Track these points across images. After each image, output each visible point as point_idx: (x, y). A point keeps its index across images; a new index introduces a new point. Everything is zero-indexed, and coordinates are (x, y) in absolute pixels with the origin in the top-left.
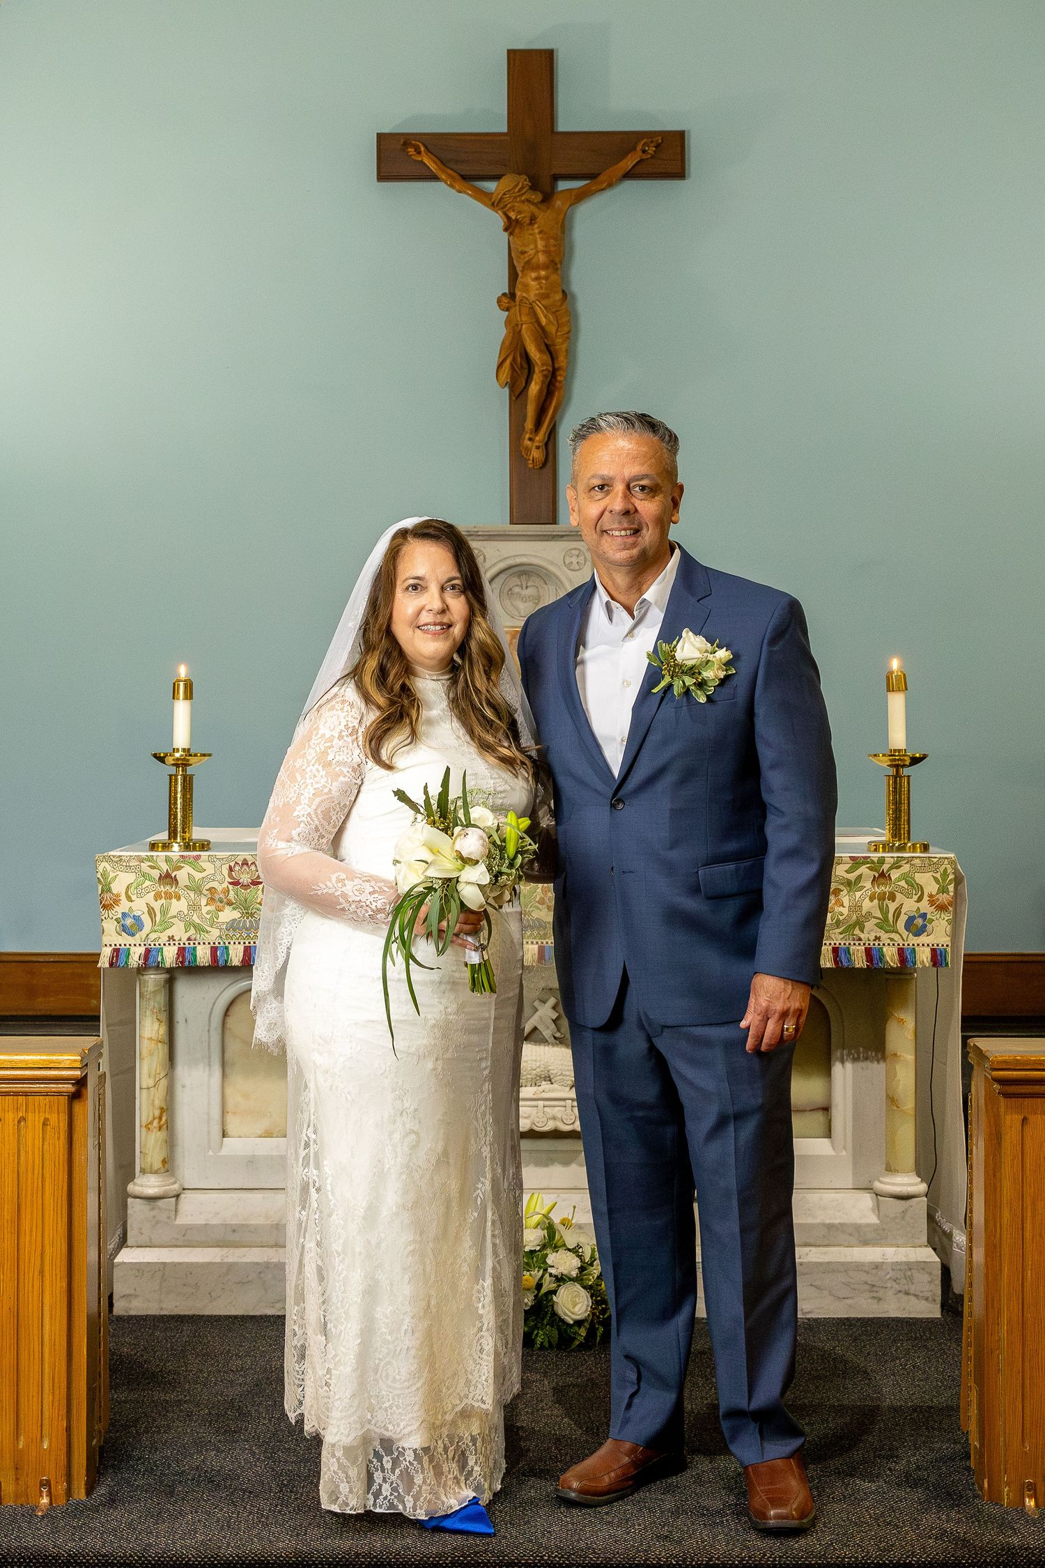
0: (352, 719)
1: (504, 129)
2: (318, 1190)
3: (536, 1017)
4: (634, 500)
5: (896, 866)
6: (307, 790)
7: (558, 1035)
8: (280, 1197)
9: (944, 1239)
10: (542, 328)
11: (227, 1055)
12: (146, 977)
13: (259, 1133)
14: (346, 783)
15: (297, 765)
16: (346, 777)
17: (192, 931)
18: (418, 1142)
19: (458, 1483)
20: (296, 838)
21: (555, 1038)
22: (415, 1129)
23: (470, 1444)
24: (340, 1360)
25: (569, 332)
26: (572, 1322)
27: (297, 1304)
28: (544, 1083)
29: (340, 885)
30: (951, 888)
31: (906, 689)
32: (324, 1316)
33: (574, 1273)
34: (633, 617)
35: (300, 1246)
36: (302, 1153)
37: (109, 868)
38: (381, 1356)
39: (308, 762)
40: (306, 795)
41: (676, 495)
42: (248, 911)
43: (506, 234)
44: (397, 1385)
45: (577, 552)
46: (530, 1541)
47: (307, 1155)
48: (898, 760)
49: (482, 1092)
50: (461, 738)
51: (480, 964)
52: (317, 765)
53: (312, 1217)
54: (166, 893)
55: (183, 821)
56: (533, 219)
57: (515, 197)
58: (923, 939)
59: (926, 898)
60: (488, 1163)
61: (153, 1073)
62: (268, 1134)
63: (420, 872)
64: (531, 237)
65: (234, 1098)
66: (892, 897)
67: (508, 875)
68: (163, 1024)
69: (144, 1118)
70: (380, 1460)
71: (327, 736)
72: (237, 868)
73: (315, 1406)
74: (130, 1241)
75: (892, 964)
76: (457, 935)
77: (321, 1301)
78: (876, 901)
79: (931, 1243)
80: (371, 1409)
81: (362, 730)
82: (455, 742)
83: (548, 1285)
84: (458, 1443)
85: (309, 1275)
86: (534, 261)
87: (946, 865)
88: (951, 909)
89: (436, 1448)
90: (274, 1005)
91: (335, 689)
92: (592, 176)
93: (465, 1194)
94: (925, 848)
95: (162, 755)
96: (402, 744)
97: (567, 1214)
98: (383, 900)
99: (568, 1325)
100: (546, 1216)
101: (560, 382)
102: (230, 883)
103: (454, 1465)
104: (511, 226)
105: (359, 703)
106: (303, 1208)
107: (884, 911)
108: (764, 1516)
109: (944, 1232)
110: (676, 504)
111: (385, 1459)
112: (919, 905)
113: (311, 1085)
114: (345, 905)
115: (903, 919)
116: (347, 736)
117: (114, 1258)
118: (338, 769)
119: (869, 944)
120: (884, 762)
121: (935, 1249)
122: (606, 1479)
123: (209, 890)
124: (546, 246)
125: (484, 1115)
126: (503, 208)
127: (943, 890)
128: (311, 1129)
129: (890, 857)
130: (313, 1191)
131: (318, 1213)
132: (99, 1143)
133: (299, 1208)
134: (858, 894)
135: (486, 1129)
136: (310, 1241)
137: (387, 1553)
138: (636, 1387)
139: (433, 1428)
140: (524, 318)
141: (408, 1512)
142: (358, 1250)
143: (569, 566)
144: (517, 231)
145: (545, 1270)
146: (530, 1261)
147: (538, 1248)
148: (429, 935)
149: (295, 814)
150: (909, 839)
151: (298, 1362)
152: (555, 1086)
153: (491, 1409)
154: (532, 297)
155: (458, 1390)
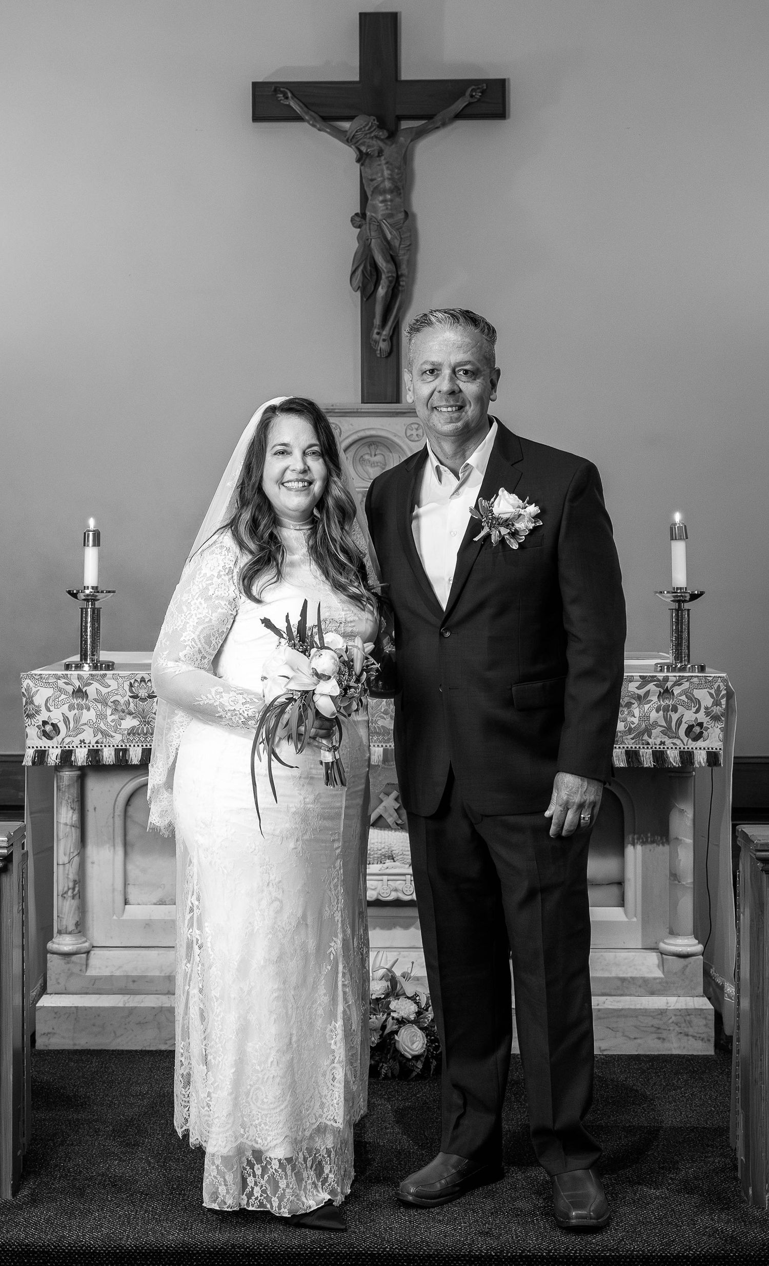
0: (229, 562)
1: (357, 79)
2: (200, 948)
3: (381, 807)
4: (458, 382)
5: (678, 683)
6: (191, 620)
7: (399, 822)
8: (171, 953)
9: (718, 990)
10: (388, 242)
11: (129, 838)
12: (61, 774)
13: (155, 902)
14: (224, 614)
15: (184, 599)
16: (224, 609)
17: (100, 736)
18: (281, 908)
19: (316, 1187)
20: (183, 658)
21: (397, 824)
22: (280, 897)
23: (326, 1156)
24: (218, 1085)
25: (410, 245)
26: (410, 1057)
27: (183, 1040)
28: (388, 861)
29: (218, 696)
30: (723, 701)
31: (687, 538)
32: (205, 1049)
33: (412, 1017)
34: (458, 478)
35: (186, 994)
36: (188, 917)
37: (32, 684)
38: (251, 1083)
39: (193, 597)
40: (191, 624)
41: (494, 377)
42: (146, 719)
43: (358, 165)
44: (265, 1107)
45: (416, 426)
46: (375, 1235)
47: (192, 918)
48: (680, 596)
49: (335, 867)
50: (317, 578)
51: (332, 762)
52: (200, 599)
53: (195, 969)
54: (78, 705)
55: (92, 646)
56: (380, 153)
57: (366, 134)
58: (700, 743)
59: (703, 710)
60: (340, 925)
61: (68, 853)
62: (162, 902)
63: (283, 686)
64: (379, 167)
65: (133, 871)
66: (675, 709)
67: (355, 688)
68: (76, 811)
69: (60, 888)
70: (252, 1168)
71: (208, 575)
72: (136, 684)
73: (198, 1123)
74: (49, 990)
75: (675, 764)
76: (314, 738)
77: (203, 1037)
78: (661, 712)
79: (706, 994)
80: (243, 1126)
81: (236, 570)
82: (314, 581)
83: (391, 1026)
84: (315, 1154)
85: (193, 1017)
86: (382, 186)
87: (720, 683)
88: (723, 719)
89: (297, 1159)
90: (165, 796)
91: (216, 537)
92: (429, 117)
93: (321, 950)
94: (702, 669)
95: (75, 592)
96: (269, 583)
97: (406, 968)
98: (253, 710)
99: (408, 1060)
100: (389, 970)
101: (403, 286)
102: (131, 697)
103: (312, 1173)
104: (362, 158)
105: (234, 548)
106: (189, 961)
107: (668, 721)
108: (568, 1217)
109: (717, 984)
110: (494, 385)
111: (256, 1167)
112: (697, 715)
113: (195, 861)
114: (222, 713)
115: (684, 727)
116: (224, 575)
117: (36, 1003)
118: (217, 602)
119: (656, 748)
120: (668, 598)
121: (709, 999)
122: (438, 1185)
123: (114, 702)
124: (391, 175)
125: (336, 886)
126: (355, 143)
127: (717, 703)
128: (195, 897)
129: (673, 676)
130: (196, 947)
131: (200, 965)
132: (23, 909)
133: (185, 962)
134: (647, 707)
135: (337, 897)
136: (194, 988)
137: (258, 1244)
138: (463, 1111)
139: (296, 1143)
140: (373, 234)
141: (275, 1210)
142: (233, 996)
143: (409, 437)
144: (367, 161)
145: (389, 1014)
146: (377, 1007)
147: (383, 996)
148: (289, 737)
149: (182, 639)
150: (689, 662)
151: (185, 1087)
152: (397, 863)
153: (341, 1127)
154: (380, 217)
155: (314, 1111)
